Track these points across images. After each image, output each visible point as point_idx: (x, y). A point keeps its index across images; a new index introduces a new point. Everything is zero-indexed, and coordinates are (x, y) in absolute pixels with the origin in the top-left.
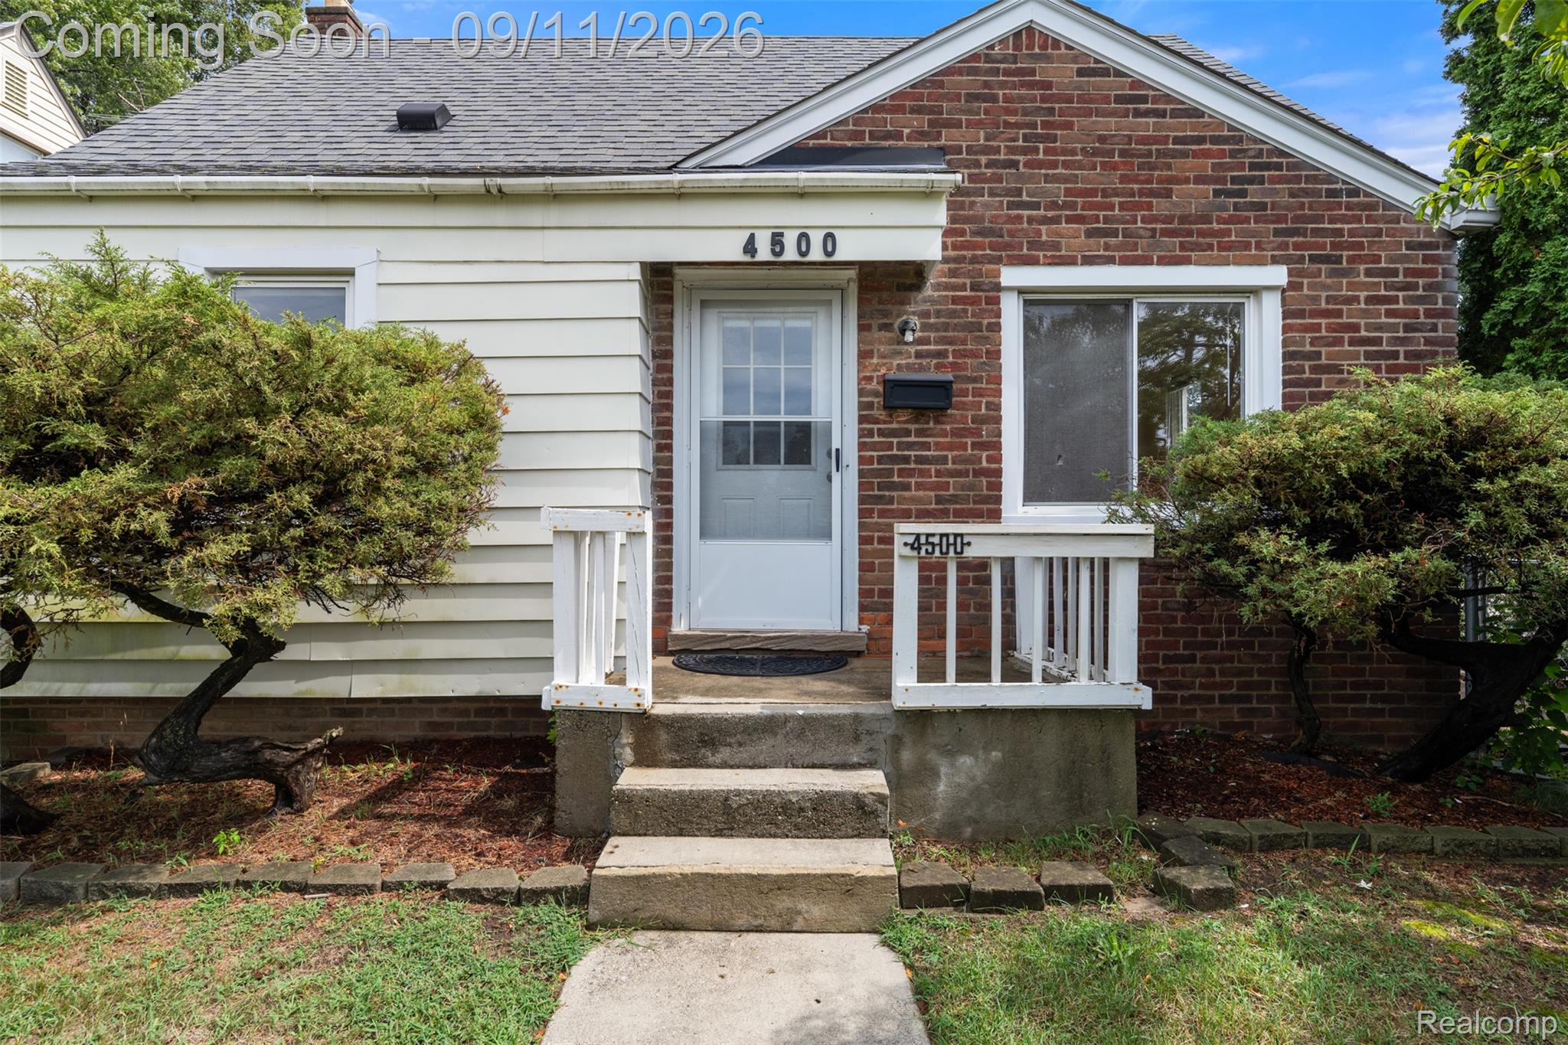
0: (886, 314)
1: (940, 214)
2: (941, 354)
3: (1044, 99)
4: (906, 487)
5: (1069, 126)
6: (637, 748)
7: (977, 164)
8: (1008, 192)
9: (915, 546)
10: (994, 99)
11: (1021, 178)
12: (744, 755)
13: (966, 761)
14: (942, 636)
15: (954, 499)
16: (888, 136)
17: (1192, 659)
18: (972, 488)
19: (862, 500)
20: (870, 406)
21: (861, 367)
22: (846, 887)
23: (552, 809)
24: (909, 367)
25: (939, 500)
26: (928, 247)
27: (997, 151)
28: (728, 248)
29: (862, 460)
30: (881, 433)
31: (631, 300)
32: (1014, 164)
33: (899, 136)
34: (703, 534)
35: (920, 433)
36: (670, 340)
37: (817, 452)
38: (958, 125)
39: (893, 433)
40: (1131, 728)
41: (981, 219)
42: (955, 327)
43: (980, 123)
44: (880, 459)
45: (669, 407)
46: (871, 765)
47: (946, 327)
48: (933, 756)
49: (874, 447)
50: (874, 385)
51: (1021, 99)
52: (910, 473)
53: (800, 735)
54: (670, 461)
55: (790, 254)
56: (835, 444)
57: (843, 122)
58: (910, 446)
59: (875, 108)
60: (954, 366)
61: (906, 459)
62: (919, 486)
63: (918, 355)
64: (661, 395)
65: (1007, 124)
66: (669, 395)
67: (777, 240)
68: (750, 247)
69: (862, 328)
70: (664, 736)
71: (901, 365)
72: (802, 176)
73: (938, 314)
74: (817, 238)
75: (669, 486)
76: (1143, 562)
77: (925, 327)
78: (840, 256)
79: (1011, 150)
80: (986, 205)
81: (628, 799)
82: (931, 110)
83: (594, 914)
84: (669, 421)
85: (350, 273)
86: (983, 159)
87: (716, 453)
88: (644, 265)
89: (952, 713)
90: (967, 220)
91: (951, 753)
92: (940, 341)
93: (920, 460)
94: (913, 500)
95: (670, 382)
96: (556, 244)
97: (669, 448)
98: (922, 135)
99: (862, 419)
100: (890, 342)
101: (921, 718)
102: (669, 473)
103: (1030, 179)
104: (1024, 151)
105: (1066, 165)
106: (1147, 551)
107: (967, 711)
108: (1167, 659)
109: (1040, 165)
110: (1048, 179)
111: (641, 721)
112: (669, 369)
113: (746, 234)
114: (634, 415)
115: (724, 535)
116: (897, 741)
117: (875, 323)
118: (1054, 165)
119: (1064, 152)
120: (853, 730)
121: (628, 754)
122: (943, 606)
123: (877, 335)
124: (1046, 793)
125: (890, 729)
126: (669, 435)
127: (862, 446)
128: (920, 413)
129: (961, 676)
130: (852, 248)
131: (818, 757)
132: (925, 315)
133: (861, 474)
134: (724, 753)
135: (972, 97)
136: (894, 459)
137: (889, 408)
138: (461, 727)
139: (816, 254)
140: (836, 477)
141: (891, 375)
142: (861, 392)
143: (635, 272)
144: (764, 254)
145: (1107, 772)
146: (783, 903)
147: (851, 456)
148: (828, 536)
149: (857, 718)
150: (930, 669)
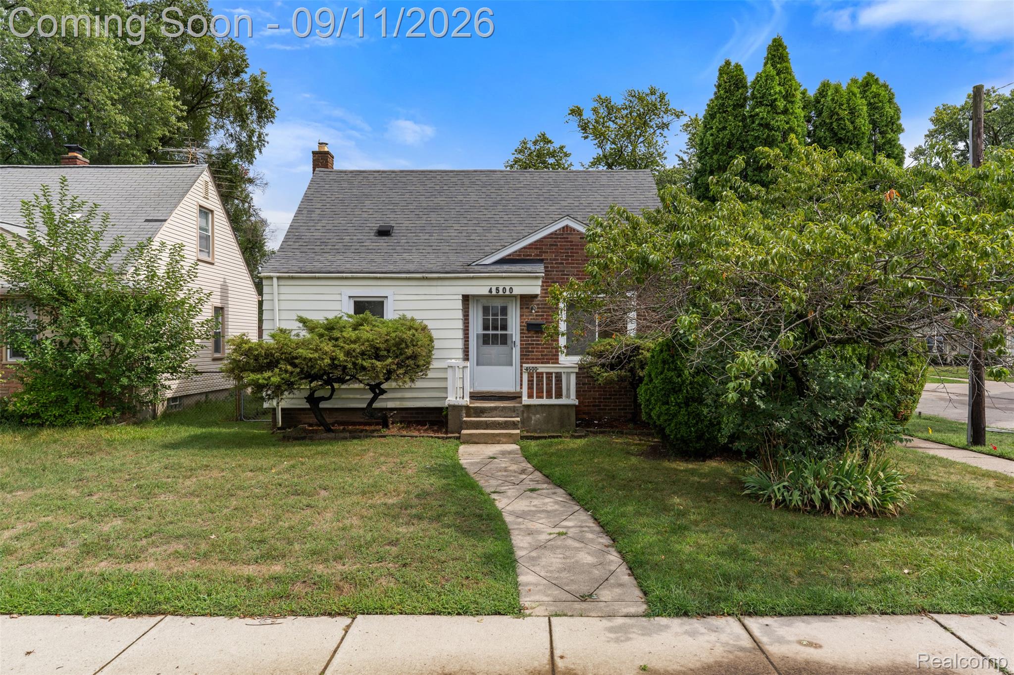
0: (528, 304)
1: (540, 282)
2: (543, 315)
3: (571, 245)
4: (533, 352)
5: (578, 253)
6: (466, 413)
7: (552, 263)
8: (561, 271)
9: (527, 370)
10: (557, 245)
11: (565, 267)
12: (490, 415)
13: (538, 416)
14: (543, 392)
15: (546, 355)
16: (528, 255)
17: (611, 398)
18: (551, 352)
19: (521, 355)
20: (523, 330)
21: (521, 319)
22: (511, 435)
23: (447, 427)
24: (534, 319)
25: (542, 355)
26: (537, 291)
27: (558, 260)
28: (484, 291)
29: (521, 344)
30: (526, 337)
31: (459, 305)
32: (563, 263)
33: (531, 256)
34: (477, 365)
35: (536, 337)
36: (468, 312)
37: (509, 342)
38: (547, 252)
39: (529, 337)
40: (574, 409)
41: (553, 278)
42: (547, 308)
43: (553, 252)
44: (526, 344)
45: (468, 330)
46: (518, 417)
47: (544, 308)
48: (531, 415)
49: (524, 341)
50: (524, 324)
51: (565, 245)
52: (534, 348)
53: (502, 411)
54: (468, 345)
55: (501, 293)
56: (514, 340)
57: (516, 252)
58: (534, 340)
59: (524, 248)
60: (546, 319)
61: (533, 344)
62: (536, 352)
63: (536, 316)
64: (466, 327)
65: (561, 252)
66: (468, 327)
67: (497, 289)
68: (490, 291)
69: (521, 308)
70: (472, 411)
71: (531, 319)
72: (506, 267)
73: (542, 304)
74: (508, 288)
75: (468, 352)
76: (577, 373)
77: (538, 308)
78: (514, 293)
79: (562, 260)
80: (555, 275)
81: (466, 422)
82: (540, 249)
83: (461, 441)
84: (468, 334)
85: (387, 297)
86: (554, 262)
87: (481, 341)
88: (463, 295)
89: (535, 406)
90: (550, 279)
91: (535, 415)
92: (542, 312)
93: (536, 344)
94: (535, 355)
95: (468, 323)
96: (440, 290)
97: (468, 341)
98: (537, 255)
99: (521, 333)
100: (528, 312)
101: (528, 407)
102: (468, 348)
103: (567, 267)
104: (565, 260)
105: (577, 264)
106: (577, 370)
107: (538, 405)
108: (604, 399)
109: (570, 263)
110: (572, 267)
111: (467, 408)
112: (468, 319)
113: (490, 287)
114: (460, 334)
115: (483, 365)
116: (523, 412)
117: (525, 307)
118: (573, 264)
119: (576, 260)
120: (513, 410)
121: (464, 415)
122: (543, 384)
123: (525, 310)
124: (555, 423)
125: (522, 409)
126: (468, 337)
127: (521, 341)
128: (537, 332)
129: (537, 398)
130: (517, 291)
131: (506, 415)
132: (538, 304)
133: (521, 348)
134: (485, 415)
135: (551, 245)
136: (529, 344)
137: (528, 330)
138: (411, 417)
139: (508, 293)
140: (514, 349)
141: (530, 321)
142: (521, 326)
143: (461, 297)
144: (494, 292)
145: (569, 419)
146: (498, 438)
147: (518, 343)
148: (512, 365)
149: (514, 407)
150: (530, 396)
